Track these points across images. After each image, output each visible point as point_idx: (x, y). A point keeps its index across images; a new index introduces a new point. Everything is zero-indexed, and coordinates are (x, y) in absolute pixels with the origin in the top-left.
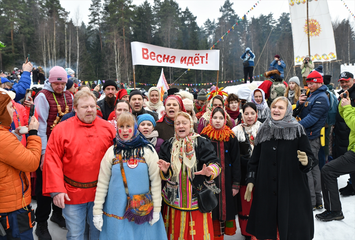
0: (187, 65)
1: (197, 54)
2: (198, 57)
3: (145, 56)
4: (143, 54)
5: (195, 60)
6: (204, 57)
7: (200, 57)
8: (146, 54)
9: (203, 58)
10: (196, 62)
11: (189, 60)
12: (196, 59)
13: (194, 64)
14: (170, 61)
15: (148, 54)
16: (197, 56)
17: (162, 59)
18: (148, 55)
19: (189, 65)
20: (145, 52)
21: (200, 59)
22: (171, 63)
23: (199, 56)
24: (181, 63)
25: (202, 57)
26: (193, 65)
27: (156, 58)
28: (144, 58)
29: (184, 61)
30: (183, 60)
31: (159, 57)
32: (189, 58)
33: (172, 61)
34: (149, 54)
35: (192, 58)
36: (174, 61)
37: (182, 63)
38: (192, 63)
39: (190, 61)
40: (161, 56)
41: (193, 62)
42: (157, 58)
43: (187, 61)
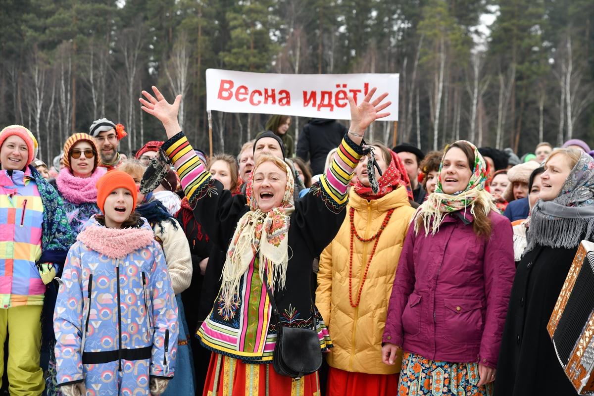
0: (319, 110)
1: (341, 86)
2: (345, 93)
3: (225, 94)
4: (222, 89)
5: (337, 98)
6: (360, 91)
7: (351, 91)
8: (226, 90)
9: (358, 93)
10: (341, 102)
11: (323, 98)
12: (341, 95)
13: (335, 107)
14: (280, 100)
15: (231, 90)
16: (341, 88)
17: (262, 98)
18: (231, 92)
19: (322, 109)
20: (227, 86)
21: (350, 95)
22: (283, 105)
23: (347, 90)
24: (305, 106)
25: (355, 92)
26: (332, 110)
27: (248, 97)
28: (220, 96)
29: (312, 102)
30: (309, 98)
31: (257, 94)
32: (323, 93)
33: (284, 101)
34: (234, 90)
35: (330, 94)
36: (288, 103)
37: (307, 105)
38: (330, 105)
39: (326, 102)
40: (260, 94)
41: (333, 102)
42: (252, 96)
43: (318, 101)
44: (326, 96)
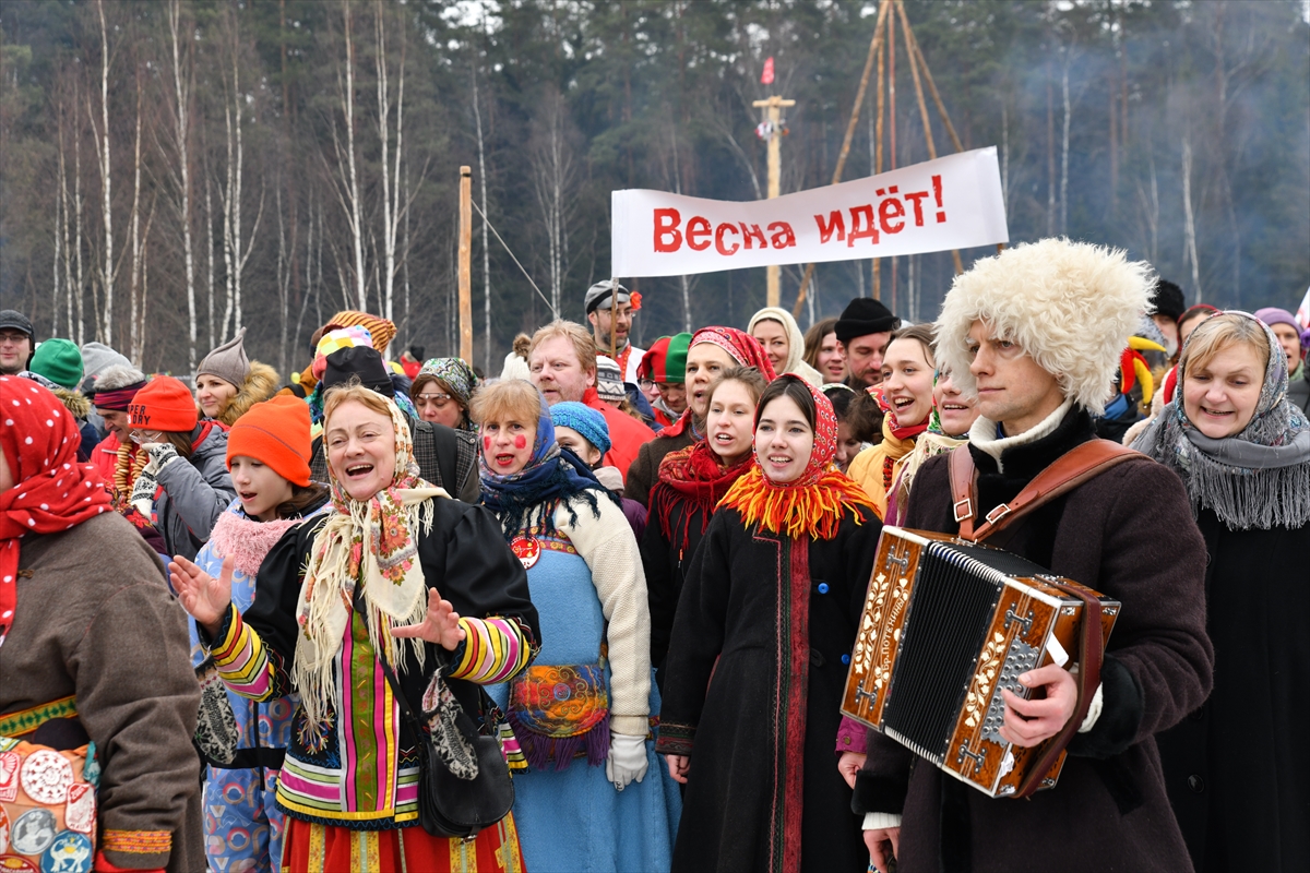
0: (850, 245)
1: (887, 191)
2: (896, 203)
3: (667, 239)
4: (659, 230)
5: (884, 215)
6: (925, 194)
7: (908, 197)
8: (668, 230)
9: (922, 199)
10: (892, 222)
11: (856, 221)
12: (891, 209)
13: (882, 234)
14: (775, 239)
15: (677, 228)
16: (889, 195)
17: (739, 239)
18: (679, 233)
19: (857, 242)
20: (667, 221)
21: (909, 206)
22: (781, 246)
23: (900, 196)
24: (823, 242)
25: (916, 198)
26: (876, 241)
27: (712, 238)
28: (659, 246)
29: (836, 231)
30: (830, 225)
31: (727, 232)
32: (855, 212)
33: (783, 239)
34: (682, 228)
35: (868, 210)
36: (791, 240)
37: (828, 240)
38: (872, 232)
39: (863, 226)
40: (734, 231)
41: (877, 225)
42: (719, 236)
43: (848, 228)
44: (862, 215)
